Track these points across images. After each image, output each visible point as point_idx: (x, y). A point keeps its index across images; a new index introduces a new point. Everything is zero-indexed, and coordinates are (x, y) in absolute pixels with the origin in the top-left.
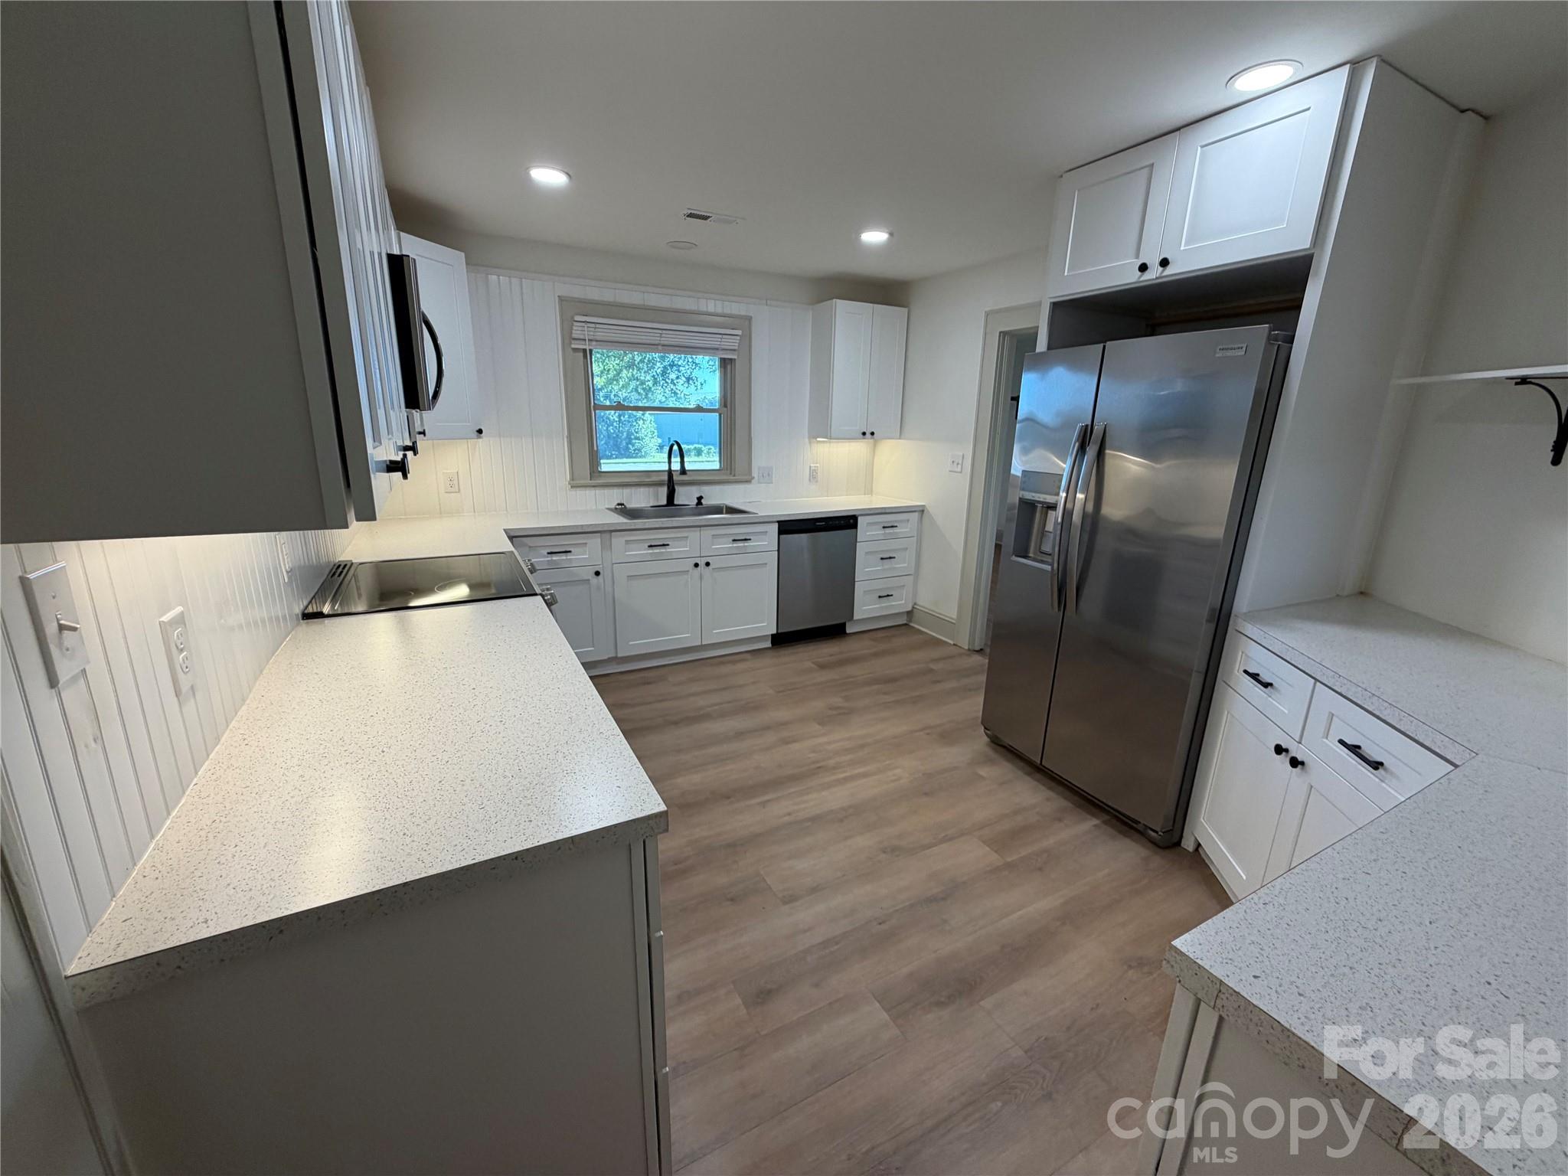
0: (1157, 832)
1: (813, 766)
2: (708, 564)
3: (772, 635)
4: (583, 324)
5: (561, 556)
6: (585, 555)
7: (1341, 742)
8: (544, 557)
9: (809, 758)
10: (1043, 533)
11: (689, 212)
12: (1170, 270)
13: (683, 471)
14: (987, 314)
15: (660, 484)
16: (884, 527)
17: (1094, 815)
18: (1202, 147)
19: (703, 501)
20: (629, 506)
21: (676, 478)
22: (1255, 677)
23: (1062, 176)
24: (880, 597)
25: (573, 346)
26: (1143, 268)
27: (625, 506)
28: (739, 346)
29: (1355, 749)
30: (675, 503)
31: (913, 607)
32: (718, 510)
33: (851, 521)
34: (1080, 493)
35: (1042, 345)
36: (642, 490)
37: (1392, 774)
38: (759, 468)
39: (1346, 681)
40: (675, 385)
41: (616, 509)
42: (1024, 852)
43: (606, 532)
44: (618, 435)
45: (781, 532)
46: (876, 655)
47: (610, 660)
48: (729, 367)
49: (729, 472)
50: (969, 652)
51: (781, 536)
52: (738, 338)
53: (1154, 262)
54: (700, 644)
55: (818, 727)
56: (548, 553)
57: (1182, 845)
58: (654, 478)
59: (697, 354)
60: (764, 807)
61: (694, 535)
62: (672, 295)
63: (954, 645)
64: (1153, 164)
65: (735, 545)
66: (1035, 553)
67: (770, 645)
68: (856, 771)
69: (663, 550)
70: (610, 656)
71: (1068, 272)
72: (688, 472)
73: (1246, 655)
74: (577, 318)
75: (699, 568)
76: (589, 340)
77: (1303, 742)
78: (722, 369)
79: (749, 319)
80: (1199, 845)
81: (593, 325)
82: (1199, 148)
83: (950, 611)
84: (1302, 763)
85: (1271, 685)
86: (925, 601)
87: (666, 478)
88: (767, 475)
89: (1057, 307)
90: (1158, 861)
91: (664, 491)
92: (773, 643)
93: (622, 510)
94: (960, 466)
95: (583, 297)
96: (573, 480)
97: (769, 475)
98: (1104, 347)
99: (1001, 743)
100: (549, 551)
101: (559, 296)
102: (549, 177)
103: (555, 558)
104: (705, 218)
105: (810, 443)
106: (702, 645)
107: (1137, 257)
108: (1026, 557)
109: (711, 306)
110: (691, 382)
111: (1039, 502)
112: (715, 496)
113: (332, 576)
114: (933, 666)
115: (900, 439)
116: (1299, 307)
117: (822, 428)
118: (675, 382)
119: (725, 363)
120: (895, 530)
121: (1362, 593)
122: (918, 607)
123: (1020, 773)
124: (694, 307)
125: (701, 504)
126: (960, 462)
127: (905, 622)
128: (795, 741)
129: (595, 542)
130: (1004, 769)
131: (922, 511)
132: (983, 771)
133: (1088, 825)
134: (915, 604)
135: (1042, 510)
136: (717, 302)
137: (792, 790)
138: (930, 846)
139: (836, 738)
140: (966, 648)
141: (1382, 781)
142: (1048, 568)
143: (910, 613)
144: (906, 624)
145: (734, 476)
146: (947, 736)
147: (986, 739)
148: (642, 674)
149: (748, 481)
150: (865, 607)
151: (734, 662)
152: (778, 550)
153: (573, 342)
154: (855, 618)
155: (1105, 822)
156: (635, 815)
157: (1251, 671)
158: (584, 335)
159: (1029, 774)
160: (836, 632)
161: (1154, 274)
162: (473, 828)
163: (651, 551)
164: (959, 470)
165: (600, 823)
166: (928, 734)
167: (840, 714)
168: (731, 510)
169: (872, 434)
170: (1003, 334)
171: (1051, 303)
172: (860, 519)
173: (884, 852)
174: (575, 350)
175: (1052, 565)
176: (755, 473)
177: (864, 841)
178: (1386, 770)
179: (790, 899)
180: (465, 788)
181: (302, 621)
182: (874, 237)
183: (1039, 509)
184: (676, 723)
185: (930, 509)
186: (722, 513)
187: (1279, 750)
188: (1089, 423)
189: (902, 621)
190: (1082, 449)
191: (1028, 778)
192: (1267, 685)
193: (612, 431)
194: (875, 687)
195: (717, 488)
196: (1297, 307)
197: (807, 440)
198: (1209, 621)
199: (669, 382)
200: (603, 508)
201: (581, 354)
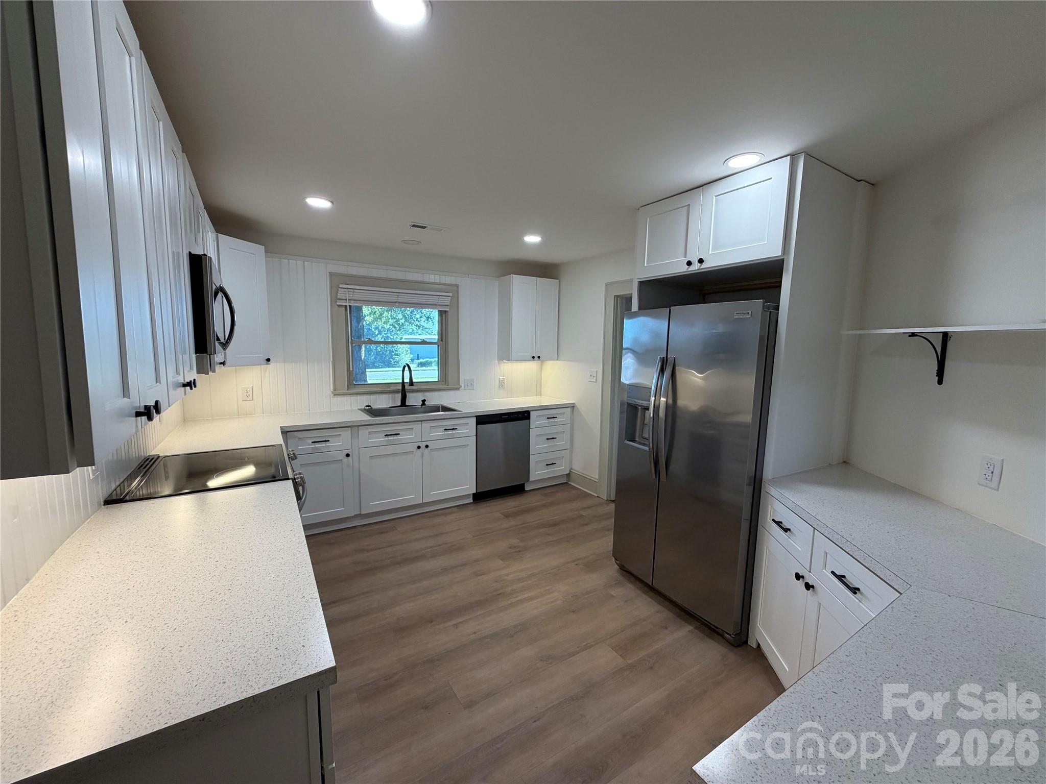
0: (730, 635)
1: (495, 593)
2: (427, 446)
3: (473, 494)
4: (345, 290)
5: (321, 444)
6: (339, 443)
7: (833, 573)
8: (309, 445)
9: (493, 586)
10: (643, 424)
11: (413, 224)
12: (704, 266)
13: (411, 383)
14: (606, 285)
15: (396, 392)
16: (548, 418)
17: (690, 624)
18: (716, 196)
19: (425, 403)
20: (375, 407)
21: (407, 387)
22: (779, 524)
23: (639, 209)
24: (547, 465)
25: (338, 304)
26: (689, 263)
27: (372, 408)
28: (450, 303)
29: (841, 578)
30: (407, 404)
31: (570, 471)
32: (436, 409)
33: (526, 415)
34: (663, 397)
35: (635, 306)
36: (384, 396)
37: (866, 597)
38: (464, 380)
39: (831, 530)
40: (419, 322)
41: (365, 409)
42: (642, 654)
43: (353, 427)
44: (383, 353)
45: (478, 423)
46: (545, 506)
47: (356, 516)
48: (444, 316)
49: (444, 383)
50: (607, 502)
51: (478, 426)
52: (450, 298)
53: (695, 260)
54: (421, 502)
55: (501, 562)
56: (312, 442)
57: (749, 643)
58: (392, 388)
59: (423, 308)
60: (457, 628)
61: (417, 427)
62: (405, 272)
63: (597, 497)
64: (689, 205)
65: (446, 433)
66: (639, 438)
67: (472, 501)
68: (526, 596)
69: (395, 438)
70: (356, 513)
71: (647, 264)
72: (414, 384)
73: (774, 509)
74: (341, 286)
75: (421, 449)
76: (349, 300)
77: (811, 571)
78: (440, 317)
79: (457, 286)
80: (759, 645)
81: (352, 290)
82: (714, 197)
83: (594, 474)
84: (813, 587)
85: (789, 530)
86: (578, 467)
87: (400, 387)
88: (471, 385)
89: (643, 284)
90: (733, 657)
91: (399, 396)
92: (474, 499)
93: (370, 411)
94: (595, 378)
95: (346, 273)
96: (335, 390)
97: (471, 384)
98: (670, 310)
99: (626, 570)
100: (313, 441)
101: (329, 273)
102: (319, 203)
103: (317, 445)
104: (424, 227)
105: (499, 363)
106: (423, 503)
107: (685, 257)
108: (633, 441)
109: (432, 278)
110: (430, 320)
111: (639, 405)
112: (434, 399)
113: (139, 468)
114: (583, 513)
115: (557, 360)
116: (780, 286)
117: (506, 355)
118: (419, 320)
119: (442, 313)
120: (556, 420)
121: (844, 462)
122: (574, 471)
123: (639, 592)
124: (420, 279)
125: (425, 405)
126: (595, 376)
127: (565, 481)
128: (483, 574)
129: (347, 434)
130: (629, 590)
131: (573, 407)
132: (613, 592)
133: (684, 631)
134: (571, 469)
135: (642, 411)
136: (436, 276)
137: (478, 613)
138: (572, 655)
139: (516, 570)
140: (606, 499)
141: (860, 602)
142: (647, 448)
143: (568, 475)
144: (566, 483)
145: (448, 385)
146: (590, 566)
147: (616, 567)
148: (378, 526)
149: (458, 389)
150: (538, 472)
151: (445, 515)
152: (476, 436)
153: (338, 301)
154: (530, 480)
155: (696, 628)
156: (309, 673)
157: (777, 520)
158: (346, 296)
159: (644, 592)
160: (518, 490)
161: (696, 267)
162: (175, 692)
163: (386, 439)
164: (595, 381)
165: (279, 682)
166: (577, 565)
167: (516, 552)
168: (445, 409)
169: (539, 357)
170: (617, 297)
171: (638, 282)
172: (531, 413)
173: (541, 660)
174: (340, 306)
175: (649, 447)
176: (462, 384)
177: (527, 652)
178: (862, 594)
179: (470, 705)
180: (181, 654)
181: (103, 507)
182: (533, 239)
183: (640, 410)
184: (399, 563)
185: (578, 405)
186: (439, 411)
187: (798, 577)
188: (665, 356)
189: (564, 480)
190: (662, 371)
191: (643, 595)
192: (786, 530)
193: (379, 350)
194: (542, 530)
195: (436, 394)
196: (779, 286)
197: (497, 361)
198: (749, 485)
199: (415, 320)
200: (357, 408)
201: (344, 309)
